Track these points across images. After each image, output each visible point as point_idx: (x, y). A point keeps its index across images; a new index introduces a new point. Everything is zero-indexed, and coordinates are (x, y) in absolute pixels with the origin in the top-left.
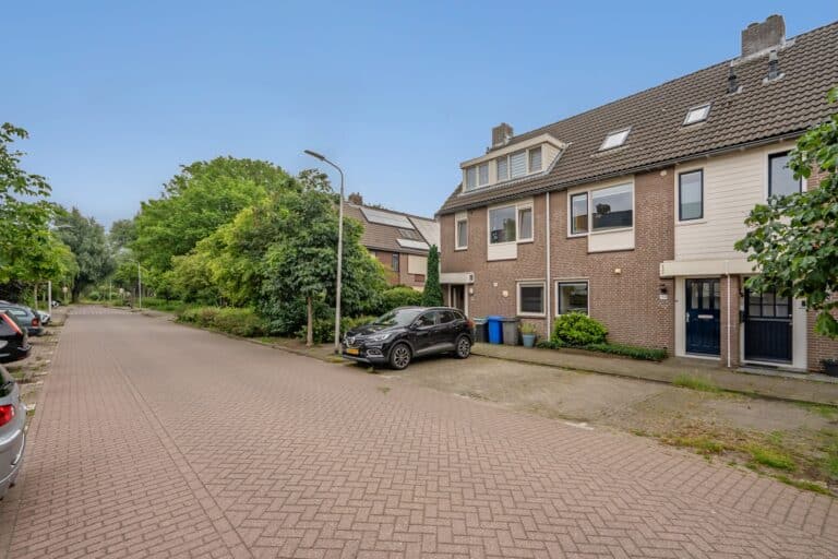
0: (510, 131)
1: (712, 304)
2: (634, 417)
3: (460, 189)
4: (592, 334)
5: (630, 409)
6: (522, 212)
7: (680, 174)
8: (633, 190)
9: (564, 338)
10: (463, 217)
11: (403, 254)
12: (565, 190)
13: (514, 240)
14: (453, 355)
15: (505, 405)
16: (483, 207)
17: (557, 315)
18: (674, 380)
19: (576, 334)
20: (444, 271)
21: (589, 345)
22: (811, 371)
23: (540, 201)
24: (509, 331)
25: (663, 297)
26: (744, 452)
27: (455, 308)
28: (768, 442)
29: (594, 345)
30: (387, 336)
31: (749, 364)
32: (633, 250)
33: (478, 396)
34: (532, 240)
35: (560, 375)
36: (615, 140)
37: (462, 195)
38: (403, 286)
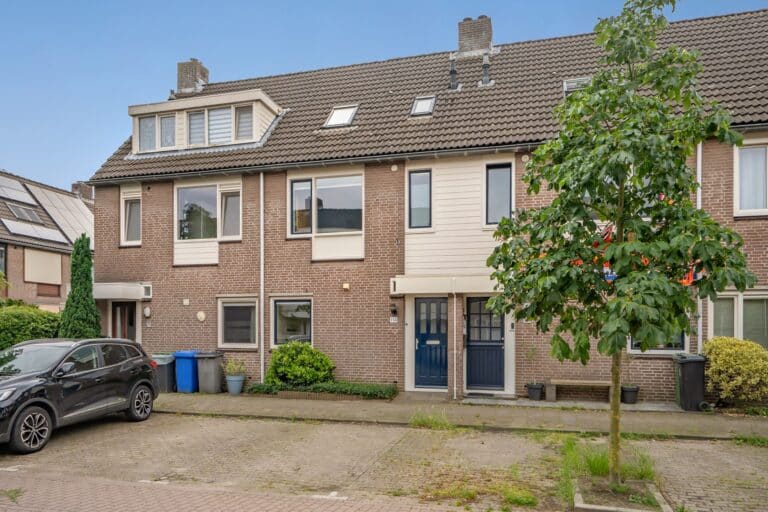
0: (204, 74)
1: (438, 328)
2: (384, 474)
3: (128, 147)
4: (318, 369)
5: (377, 464)
6: (226, 196)
7: (410, 172)
8: (363, 184)
9: (284, 378)
10: (136, 193)
11: (16, 246)
12: (284, 172)
13: (214, 235)
14: (126, 417)
15: (227, 484)
16: (167, 181)
17: (273, 346)
18: (411, 420)
19: (299, 370)
20: (102, 280)
21: (315, 385)
22: (519, 397)
23: (251, 183)
24: (208, 371)
25: (393, 320)
26: (493, 494)
27: (119, 339)
28: (510, 478)
29: (320, 384)
30: (6, 394)
31: (471, 394)
32: (362, 260)
33: (181, 478)
34: (239, 237)
35: (286, 431)
36: (341, 117)
37: (130, 157)
38: (20, 303)
